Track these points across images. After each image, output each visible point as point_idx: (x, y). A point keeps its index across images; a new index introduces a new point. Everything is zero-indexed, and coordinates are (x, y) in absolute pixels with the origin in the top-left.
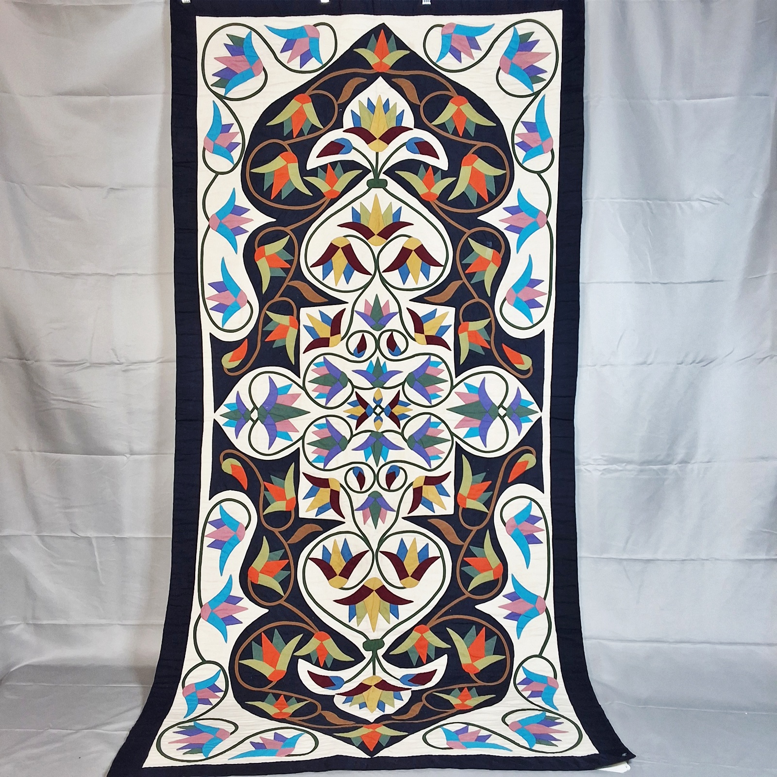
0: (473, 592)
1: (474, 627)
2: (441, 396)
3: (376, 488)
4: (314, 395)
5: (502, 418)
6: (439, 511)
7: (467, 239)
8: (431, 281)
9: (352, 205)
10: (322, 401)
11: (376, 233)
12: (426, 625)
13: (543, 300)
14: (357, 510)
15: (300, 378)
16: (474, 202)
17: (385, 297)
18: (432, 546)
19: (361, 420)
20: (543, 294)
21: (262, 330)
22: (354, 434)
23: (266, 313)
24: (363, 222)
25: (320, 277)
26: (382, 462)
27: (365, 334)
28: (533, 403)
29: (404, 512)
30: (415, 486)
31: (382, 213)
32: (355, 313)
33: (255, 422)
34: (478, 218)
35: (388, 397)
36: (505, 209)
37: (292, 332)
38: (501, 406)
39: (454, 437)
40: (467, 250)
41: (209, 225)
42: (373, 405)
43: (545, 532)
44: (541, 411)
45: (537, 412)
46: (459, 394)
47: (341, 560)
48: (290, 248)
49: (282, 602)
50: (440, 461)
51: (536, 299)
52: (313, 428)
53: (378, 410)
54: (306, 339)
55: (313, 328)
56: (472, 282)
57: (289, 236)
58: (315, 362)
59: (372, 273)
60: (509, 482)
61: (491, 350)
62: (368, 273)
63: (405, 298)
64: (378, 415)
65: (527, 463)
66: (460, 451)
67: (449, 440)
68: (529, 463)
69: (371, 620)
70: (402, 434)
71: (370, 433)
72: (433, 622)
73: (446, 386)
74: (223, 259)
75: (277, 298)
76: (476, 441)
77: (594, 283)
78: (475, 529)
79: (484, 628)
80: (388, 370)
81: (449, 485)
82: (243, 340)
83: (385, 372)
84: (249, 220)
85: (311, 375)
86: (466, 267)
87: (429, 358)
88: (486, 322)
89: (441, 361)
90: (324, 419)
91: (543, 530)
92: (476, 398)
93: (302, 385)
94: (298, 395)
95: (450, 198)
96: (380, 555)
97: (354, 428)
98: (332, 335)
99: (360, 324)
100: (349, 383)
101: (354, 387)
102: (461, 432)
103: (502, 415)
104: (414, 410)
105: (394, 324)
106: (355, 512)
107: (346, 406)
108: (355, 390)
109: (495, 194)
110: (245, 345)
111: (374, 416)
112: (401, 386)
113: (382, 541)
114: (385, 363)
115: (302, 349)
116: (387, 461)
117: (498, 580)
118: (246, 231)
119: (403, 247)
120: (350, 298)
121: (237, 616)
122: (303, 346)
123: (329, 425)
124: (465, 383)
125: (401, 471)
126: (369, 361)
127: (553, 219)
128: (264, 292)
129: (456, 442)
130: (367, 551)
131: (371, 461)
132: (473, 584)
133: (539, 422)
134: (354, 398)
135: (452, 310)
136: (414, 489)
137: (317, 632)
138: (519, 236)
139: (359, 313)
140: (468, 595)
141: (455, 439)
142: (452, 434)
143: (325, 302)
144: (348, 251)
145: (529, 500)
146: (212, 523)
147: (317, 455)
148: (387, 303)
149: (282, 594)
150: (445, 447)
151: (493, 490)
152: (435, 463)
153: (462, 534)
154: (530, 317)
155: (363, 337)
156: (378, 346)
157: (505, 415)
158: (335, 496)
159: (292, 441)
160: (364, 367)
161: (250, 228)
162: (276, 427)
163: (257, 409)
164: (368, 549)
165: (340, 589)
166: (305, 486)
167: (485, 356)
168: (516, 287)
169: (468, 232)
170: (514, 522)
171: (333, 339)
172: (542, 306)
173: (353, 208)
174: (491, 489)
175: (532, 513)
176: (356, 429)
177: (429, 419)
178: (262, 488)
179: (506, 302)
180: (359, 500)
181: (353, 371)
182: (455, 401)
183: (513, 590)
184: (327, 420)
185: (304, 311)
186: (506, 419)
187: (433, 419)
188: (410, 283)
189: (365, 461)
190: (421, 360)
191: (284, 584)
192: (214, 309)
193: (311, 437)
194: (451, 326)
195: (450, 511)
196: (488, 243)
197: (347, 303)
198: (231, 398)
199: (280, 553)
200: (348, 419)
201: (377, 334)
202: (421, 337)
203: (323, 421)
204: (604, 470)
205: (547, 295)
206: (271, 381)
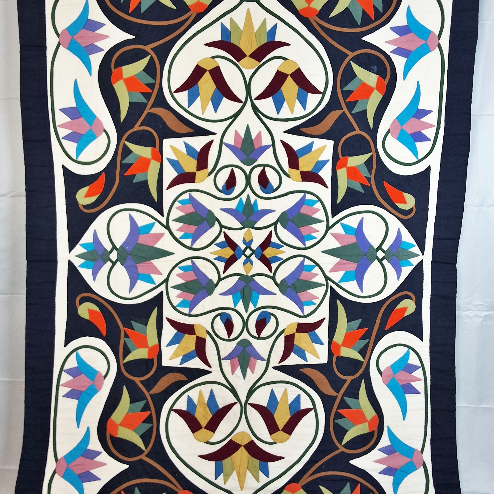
0: (347, 446)
1: (348, 484)
2: (316, 238)
3: (245, 335)
4: (178, 235)
5: (380, 261)
6: (312, 360)
7: (349, 62)
8: (308, 110)
9: (222, 20)
10: (188, 242)
11: (248, 53)
12: (298, 483)
13: (430, 133)
14: (223, 359)
15: (163, 216)
16: (358, 19)
17: (256, 128)
18: (304, 398)
19: (229, 263)
20: (431, 126)
21: (121, 162)
22: (222, 277)
23: (124, 143)
24: (234, 40)
25: (185, 104)
26: (251, 308)
27: (235, 169)
28: (415, 246)
29: (275, 361)
30: (287, 333)
31: (255, 31)
32: (223, 145)
33: (114, 264)
34: (362, 39)
35: (259, 238)
36: (393, 29)
37: (154, 166)
38: (380, 248)
39: (329, 281)
40: (350, 75)
41: (59, 42)
42: (243, 247)
43: (423, 382)
44: (423, 255)
45: (419, 255)
46: (335, 236)
47: (207, 412)
48: (150, 70)
49: (143, 457)
50: (313, 307)
51: (422, 131)
52: (177, 271)
53: (248, 252)
54: (170, 174)
55: (178, 161)
56: (353, 112)
57: (150, 56)
58: (180, 199)
59: (243, 100)
60: (386, 329)
61: (371, 187)
62: (239, 101)
63: (279, 129)
64: (248, 257)
65: (405, 309)
66: (334, 296)
67: (324, 285)
68: (408, 309)
69: (239, 478)
70: (273, 278)
71: (239, 277)
72: (306, 480)
73: (321, 227)
74: (76, 82)
75: (137, 127)
76: (352, 286)
77: (485, 115)
78: (349, 379)
79: (359, 484)
80: (260, 208)
81: (322, 332)
82: (100, 173)
83: (256, 211)
84: (104, 37)
85: (176, 213)
86: (347, 94)
87: (304, 196)
88: (366, 157)
89: (317, 199)
90: (190, 261)
91: (420, 380)
92: (353, 239)
93: (165, 224)
94: (161, 235)
95: (332, 15)
96: (248, 407)
97: (221, 270)
98: (197, 170)
99: (229, 158)
100: (216, 223)
101: (222, 227)
102: (337, 276)
103: (380, 258)
104: (287, 252)
105: (267, 158)
106: (222, 361)
107: (214, 248)
108: (224, 230)
109: (382, 11)
110: (102, 180)
111: (243, 258)
112: (273, 226)
113: (251, 392)
114: (256, 201)
115: (166, 184)
116: (258, 306)
117: (373, 432)
118: (101, 50)
119: (278, 71)
120: (218, 128)
121: (94, 472)
122: (167, 181)
123: (194, 267)
124: (341, 224)
125: (272, 317)
126: (239, 198)
127: (445, 41)
128: (122, 120)
129: (331, 286)
130: (235, 403)
131: (240, 307)
132: (347, 438)
133: (420, 266)
134: (222, 239)
135: (330, 144)
136: (286, 337)
137: (181, 490)
138: (407, 60)
139: (228, 145)
140: (342, 449)
141: (330, 283)
142: (327, 278)
143: (191, 133)
144: (216, 74)
145: (407, 348)
146: (68, 372)
147: (182, 299)
148: (259, 135)
149: (143, 448)
150: (319, 292)
151: (369, 338)
152: (308, 309)
153: (336, 384)
154: (414, 151)
155: (232, 172)
156: (248, 183)
157: (383, 258)
158: (200, 344)
159: (155, 284)
160: (233, 205)
161: (106, 45)
162: (137, 269)
163: (116, 249)
164: (236, 401)
165: (205, 443)
166: (169, 332)
167: (364, 194)
168: (402, 118)
169: (351, 55)
170: (391, 372)
171: (199, 174)
172: (430, 140)
173: (222, 24)
174: (366, 336)
175: (410, 362)
176: (224, 272)
177: (303, 262)
178: (122, 334)
179: (390, 134)
180: (227, 348)
181: (221, 209)
182: (331, 243)
183: (389, 443)
184: (193, 263)
185: (167, 142)
186: (385, 262)
187: (307, 262)
188: (285, 112)
189: (233, 307)
190: (296, 198)
191: (145, 437)
192: (67, 138)
193: (175, 280)
194: (328, 161)
195: (323, 359)
196: (372, 67)
197: (216, 134)
198: (87, 238)
199: (141, 404)
200: (216, 262)
201: (247, 169)
202: (296, 173)
203: (189, 263)
204: (485, 316)
205: (435, 128)
206: (132, 220)
